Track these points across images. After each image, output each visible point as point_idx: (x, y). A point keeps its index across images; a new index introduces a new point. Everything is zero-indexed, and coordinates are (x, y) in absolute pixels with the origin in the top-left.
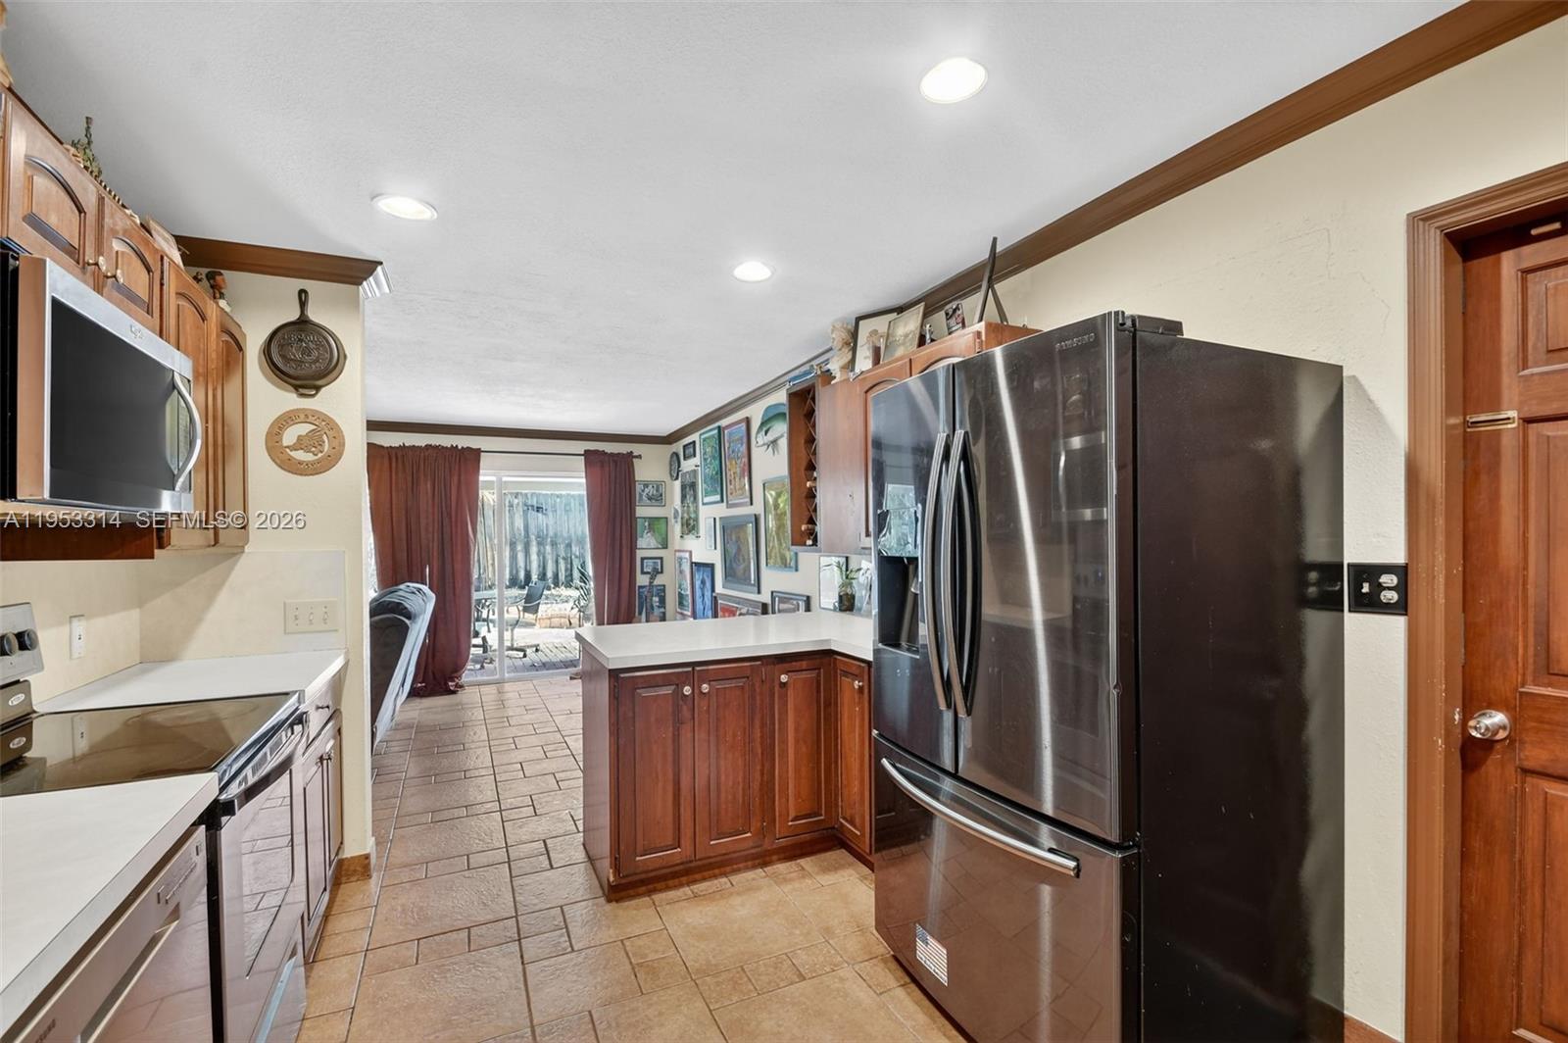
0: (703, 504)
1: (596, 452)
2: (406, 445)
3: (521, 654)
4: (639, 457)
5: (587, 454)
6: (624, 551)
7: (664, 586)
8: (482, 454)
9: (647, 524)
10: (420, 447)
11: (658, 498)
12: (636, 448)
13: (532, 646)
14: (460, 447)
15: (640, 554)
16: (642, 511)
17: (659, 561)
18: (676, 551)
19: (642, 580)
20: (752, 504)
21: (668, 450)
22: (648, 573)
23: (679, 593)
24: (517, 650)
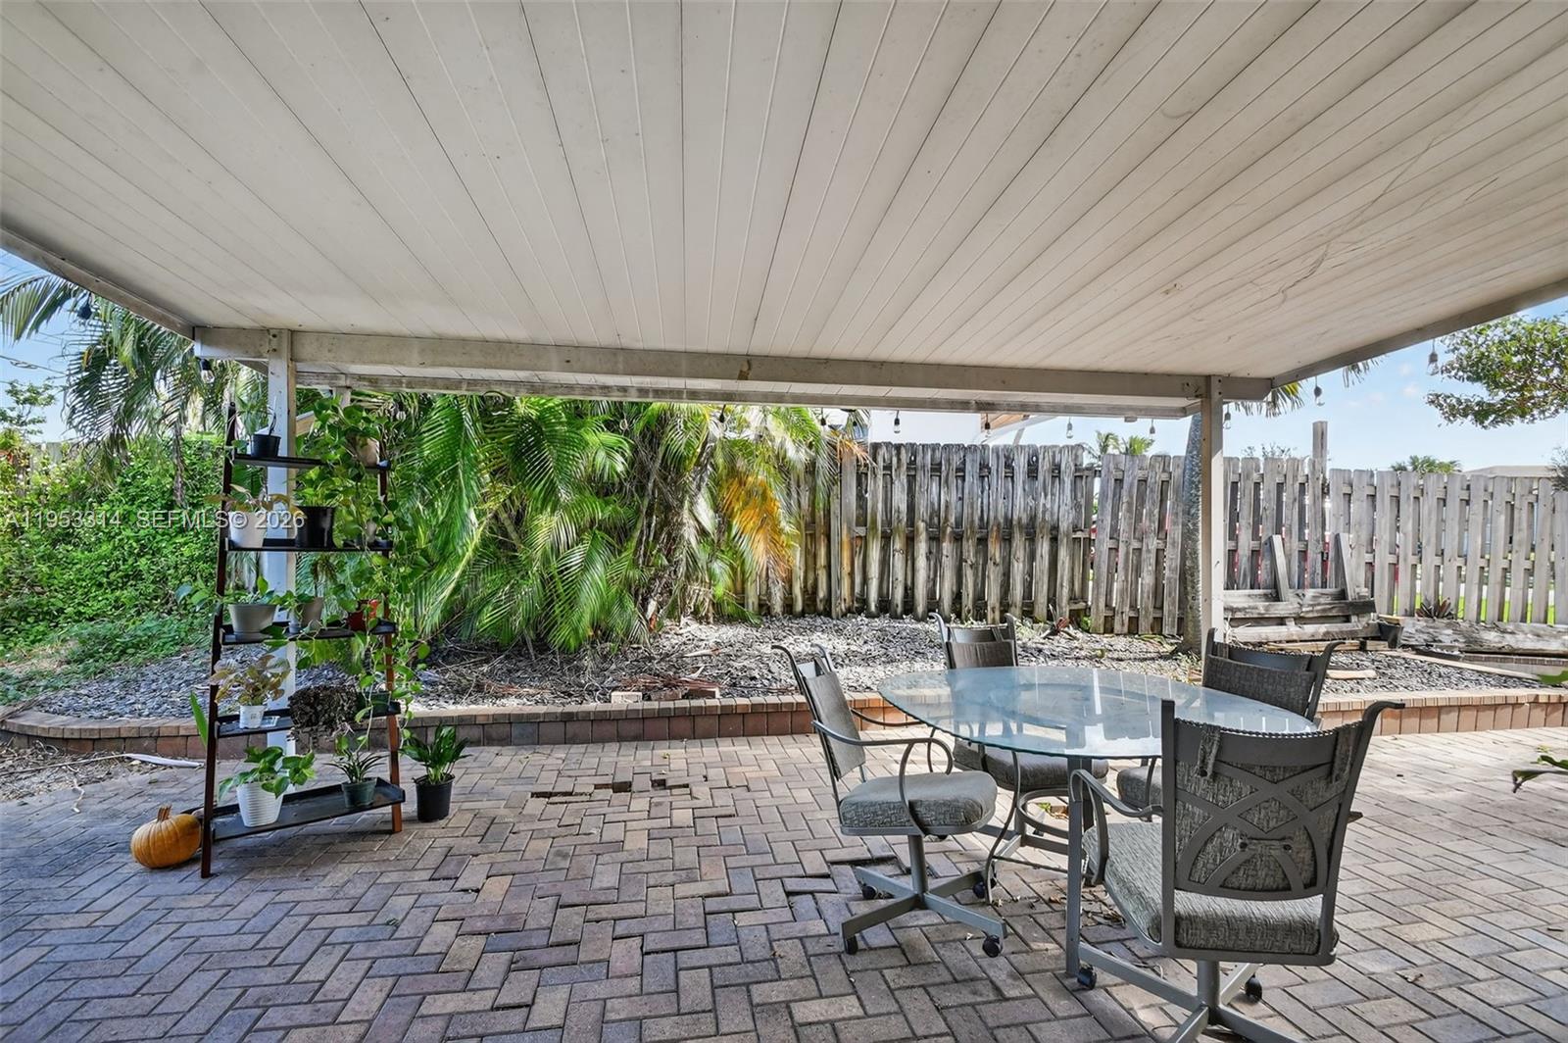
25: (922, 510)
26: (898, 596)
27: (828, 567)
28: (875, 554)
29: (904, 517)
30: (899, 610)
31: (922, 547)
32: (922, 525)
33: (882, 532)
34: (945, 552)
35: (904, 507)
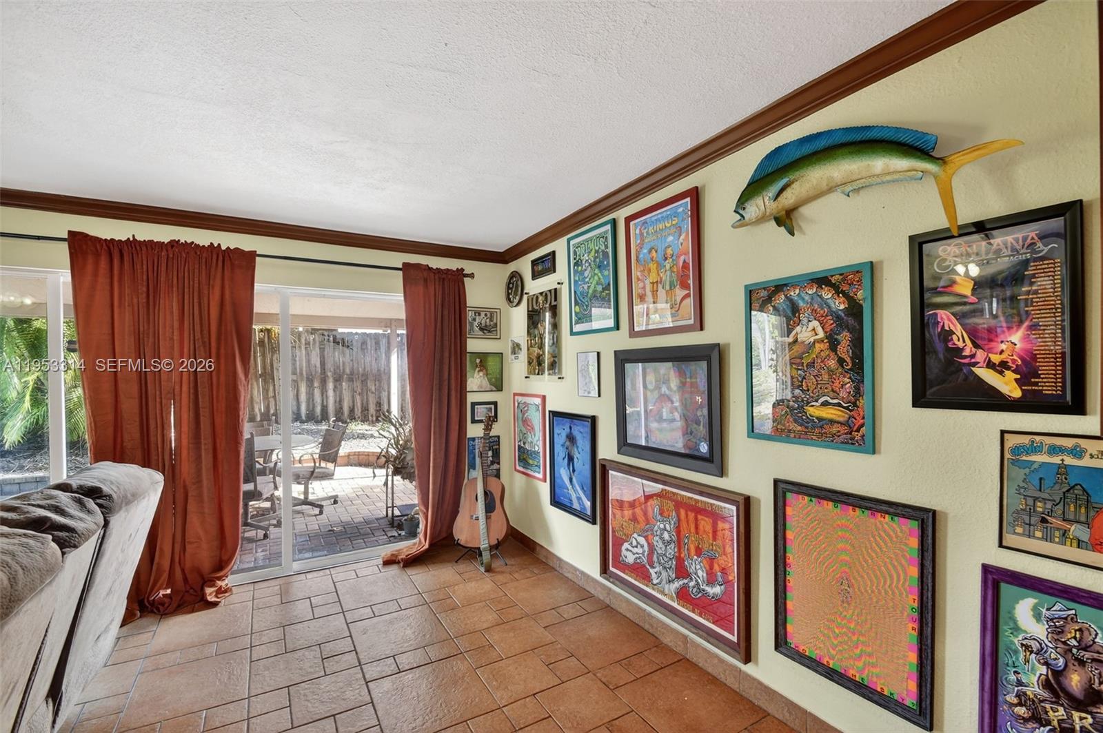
0: (572, 333)
1: (417, 266)
2: (138, 238)
3: (317, 511)
4: (472, 276)
5: (406, 267)
6: (453, 393)
7: (498, 437)
8: (257, 258)
9: (478, 361)
10: (161, 244)
11: (490, 329)
12: (468, 266)
13: (329, 498)
14: (223, 248)
15: (471, 398)
16: (475, 345)
17: (493, 406)
18: (515, 395)
19: (475, 431)
20: (702, 329)
21: (505, 270)
22: (481, 421)
23: (520, 447)
24: (312, 504)
25: (329, 366)
26: (318, 409)
27: (274, 397)
28: (303, 389)
29: (319, 370)
30: (319, 418)
31: (330, 385)
32: (329, 374)
33: (307, 378)
34: (344, 388)
35: (318, 365)
